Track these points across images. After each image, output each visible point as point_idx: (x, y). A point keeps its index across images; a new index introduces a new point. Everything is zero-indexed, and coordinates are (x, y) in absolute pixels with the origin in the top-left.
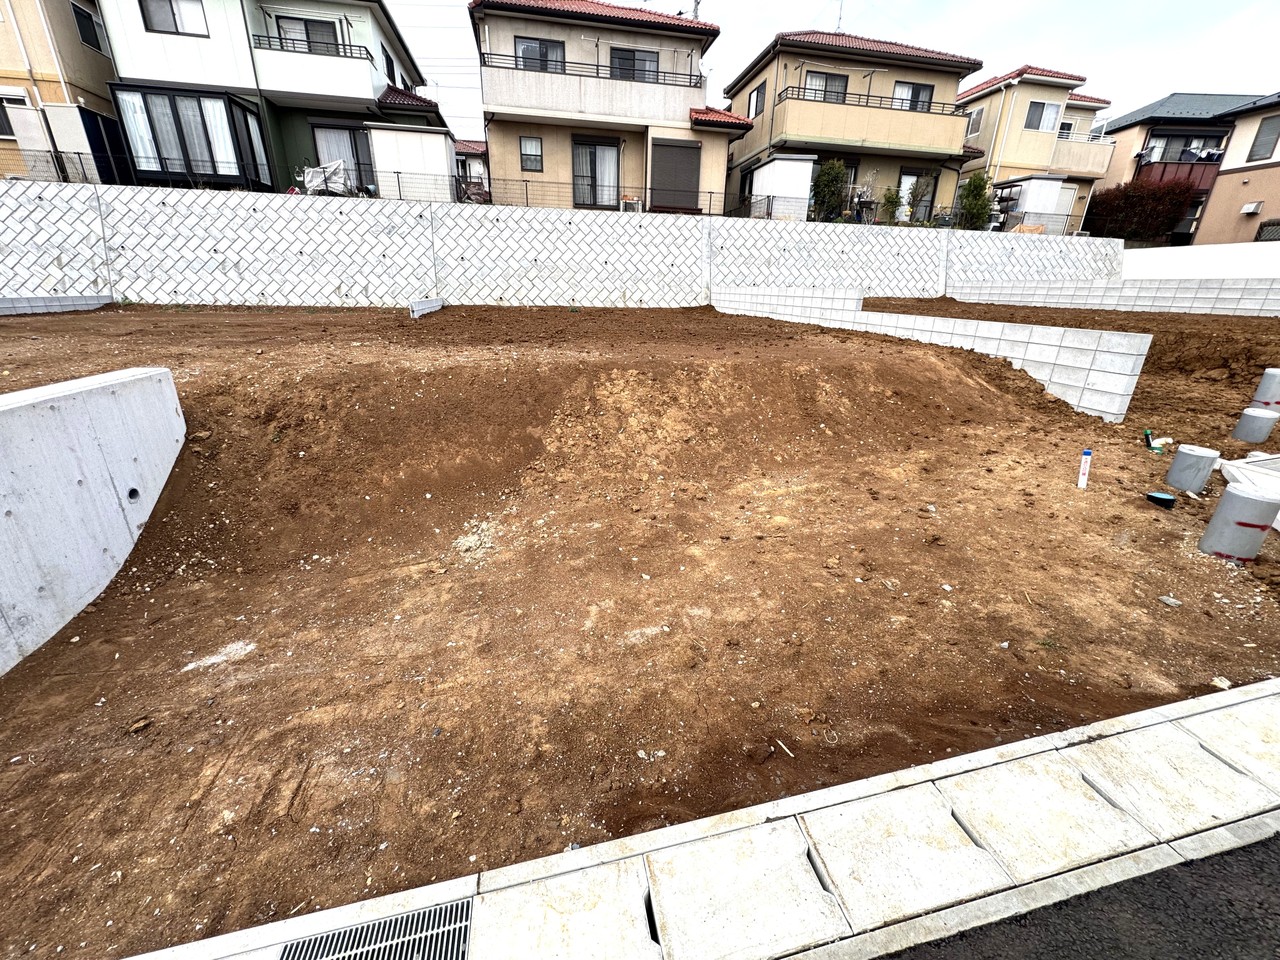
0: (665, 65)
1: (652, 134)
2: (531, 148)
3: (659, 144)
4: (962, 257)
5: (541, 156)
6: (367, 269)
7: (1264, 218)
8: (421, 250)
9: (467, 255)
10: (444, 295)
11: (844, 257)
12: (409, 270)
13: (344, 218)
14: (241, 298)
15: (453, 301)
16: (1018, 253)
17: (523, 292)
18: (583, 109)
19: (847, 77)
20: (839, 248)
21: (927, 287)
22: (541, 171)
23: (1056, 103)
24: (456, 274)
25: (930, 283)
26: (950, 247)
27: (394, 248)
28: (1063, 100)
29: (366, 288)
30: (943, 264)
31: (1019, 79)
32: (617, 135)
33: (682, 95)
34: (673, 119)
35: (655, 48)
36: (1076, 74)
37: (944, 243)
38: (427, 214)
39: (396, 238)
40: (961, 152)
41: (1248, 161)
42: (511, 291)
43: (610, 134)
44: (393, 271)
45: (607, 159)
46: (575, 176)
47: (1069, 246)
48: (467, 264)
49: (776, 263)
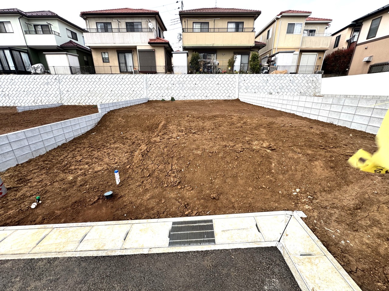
0: (144, 26)
1: (138, 48)
2: (105, 55)
3: (141, 52)
4: (245, 84)
5: (108, 58)
6: (41, 95)
7: (372, 63)
8: (56, 89)
9: (69, 90)
10: (63, 102)
11: (196, 86)
12: (53, 95)
13: (35, 81)
14: (9, 104)
15: (66, 104)
16: (270, 82)
17: (86, 101)
18: (115, 43)
19: (208, 23)
20: (194, 83)
21: (231, 95)
22: (109, 62)
23: (301, 23)
24: (66, 96)
25: (232, 94)
26: (240, 81)
27: (49, 89)
28: (303, 21)
29: (41, 101)
30: (237, 87)
31: (281, 16)
32: (131, 49)
33: (146, 35)
34: (145, 43)
35: (140, 21)
36: (308, 11)
37: (237, 79)
38: (58, 78)
39: (49, 86)
40: (254, 45)
41: (367, 39)
42: (82, 101)
43: (129, 49)
44: (48, 96)
45: (129, 57)
46: (119, 63)
47: (294, 78)
48: (69, 93)
49: (170, 89)
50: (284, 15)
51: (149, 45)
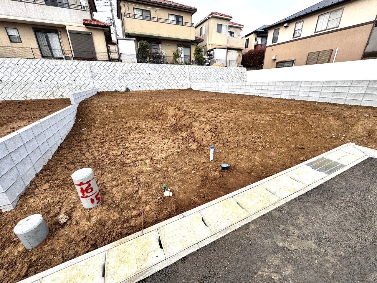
0: (71, 1)
1: (68, 28)
2: (13, 33)
3: (72, 33)
4: (194, 74)
5: (19, 36)
7: (278, 61)
16: (213, 73)
18: (30, 17)
19: (150, 11)
20: (148, 72)
22: (21, 42)
23: (226, 25)
25: (184, 84)
26: (190, 71)
28: (227, 24)
30: (188, 77)
31: (211, 16)
32: (56, 29)
34: (76, 23)
37: (187, 70)
40: (195, 39)
41: (272, 43)
45: (54, 40)
46: (39, 45)
47: (230, 70)
49: (122, 79)
50: (214, 16)
51: (84, 26)
